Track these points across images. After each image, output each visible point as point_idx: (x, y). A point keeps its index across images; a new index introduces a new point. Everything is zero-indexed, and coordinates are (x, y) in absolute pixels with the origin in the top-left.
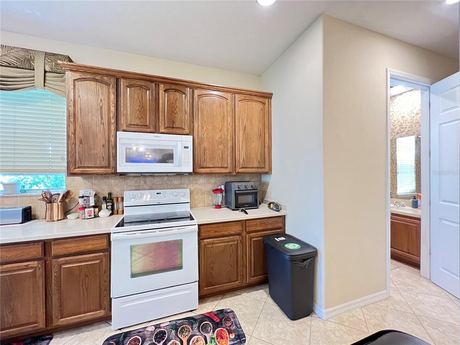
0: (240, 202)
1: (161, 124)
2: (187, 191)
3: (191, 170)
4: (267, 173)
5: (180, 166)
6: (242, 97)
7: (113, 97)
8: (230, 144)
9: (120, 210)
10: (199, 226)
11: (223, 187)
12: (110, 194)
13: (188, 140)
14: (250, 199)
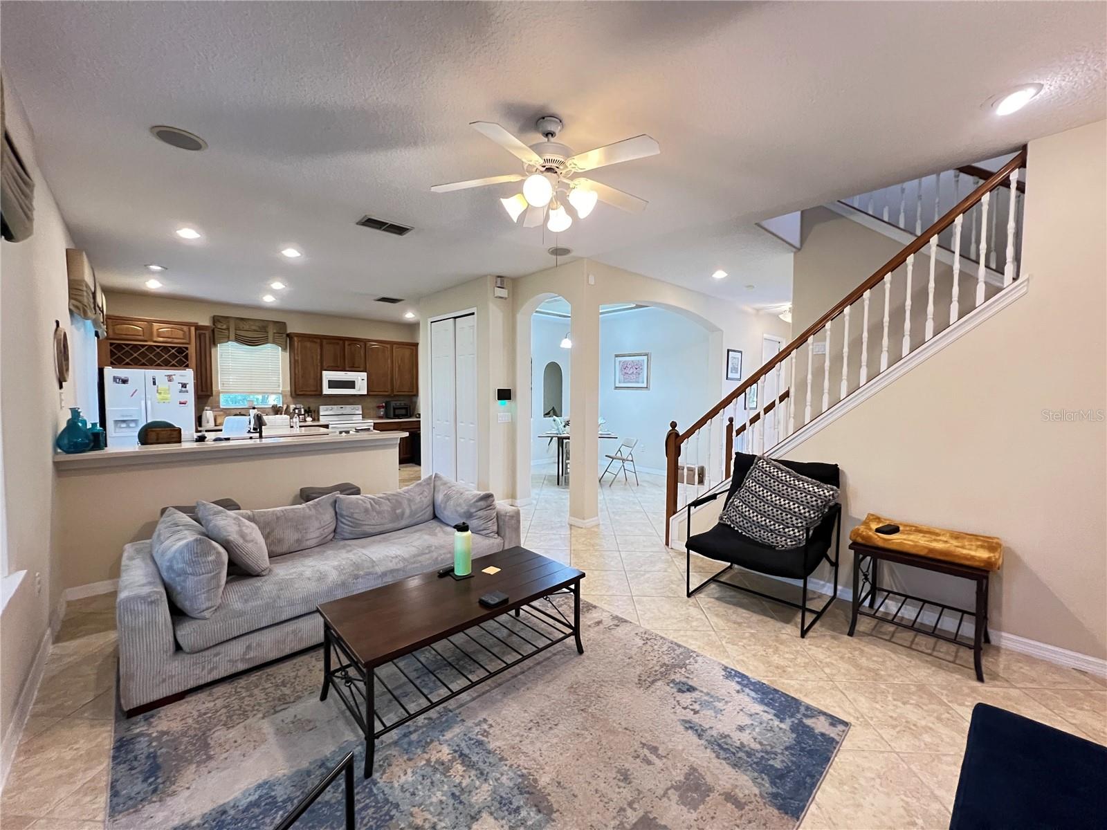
0: (397, 413)
1: (347, 366)
2: (360, 407)
3: (366, 393)
4: (414, 395)
5: (359, 390)
6: (398, 346)
7: (319, 350)
8: (389, 377)
9: (316, 418)
10: (374, 423)
11: (384, 404)
12: (309, 408)
13: (364, 375)
14: (403, 412)
